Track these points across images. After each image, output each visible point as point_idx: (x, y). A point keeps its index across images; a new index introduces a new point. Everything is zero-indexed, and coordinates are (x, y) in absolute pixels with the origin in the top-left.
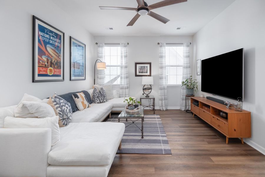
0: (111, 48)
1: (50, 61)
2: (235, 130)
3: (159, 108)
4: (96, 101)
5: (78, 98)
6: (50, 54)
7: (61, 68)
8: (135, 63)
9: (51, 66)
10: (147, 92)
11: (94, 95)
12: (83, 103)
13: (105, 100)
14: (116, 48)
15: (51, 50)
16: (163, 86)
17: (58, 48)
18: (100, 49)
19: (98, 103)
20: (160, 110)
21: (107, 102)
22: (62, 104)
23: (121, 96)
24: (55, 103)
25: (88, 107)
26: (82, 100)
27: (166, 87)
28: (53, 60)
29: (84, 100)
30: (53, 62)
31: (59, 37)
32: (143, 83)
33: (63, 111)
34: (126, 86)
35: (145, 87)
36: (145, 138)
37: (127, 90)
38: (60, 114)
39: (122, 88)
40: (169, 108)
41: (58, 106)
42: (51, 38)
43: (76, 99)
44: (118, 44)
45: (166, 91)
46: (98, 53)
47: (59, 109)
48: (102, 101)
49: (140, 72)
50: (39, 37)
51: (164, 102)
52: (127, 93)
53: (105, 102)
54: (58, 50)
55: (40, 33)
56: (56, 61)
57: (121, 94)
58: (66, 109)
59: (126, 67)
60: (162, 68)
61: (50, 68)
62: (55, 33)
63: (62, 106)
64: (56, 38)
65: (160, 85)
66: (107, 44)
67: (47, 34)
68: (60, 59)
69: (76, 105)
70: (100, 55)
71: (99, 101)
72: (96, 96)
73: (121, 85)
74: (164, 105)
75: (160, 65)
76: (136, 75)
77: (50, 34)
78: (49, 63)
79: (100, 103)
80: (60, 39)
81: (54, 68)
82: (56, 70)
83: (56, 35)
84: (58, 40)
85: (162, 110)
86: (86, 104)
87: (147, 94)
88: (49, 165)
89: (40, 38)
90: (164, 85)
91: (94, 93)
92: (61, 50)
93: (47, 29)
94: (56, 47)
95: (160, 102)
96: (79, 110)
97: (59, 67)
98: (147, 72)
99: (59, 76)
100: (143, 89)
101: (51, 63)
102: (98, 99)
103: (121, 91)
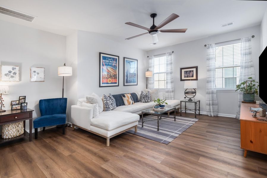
0: (160, 58)
1: (109, 75)
2: (251, 142)
3: (207, 113)
4: (142, 100)
5: (125, 97)
6: (109, 71)
7: (116, 79)
8: (181, 68)
9: (110, 78)
10: (190, 96)
11: (141, 96)
12: (128, 101)
13: (149, 101)
14: (159, 58)
15: (111, 69)
16: (210, 91)
17: (115, 67)
18: (150, 61)
19: (144, 102)
20: (207, 116)
21: (151, 102)
22: (108, 99)
23: (167, 98)
24: (105, 98)
25: (132, 104)
26: (127, 99)
27: (215, 91)
28: (112, 74)
29: (129, 99)
30: (111, 75)
31: (115, 60)
32: (185, 87)
33: (107, 103)
34: (171, 90)
35: (187, 91)
36: (160, 131)
37: (172, 93)
38: (105, 104)
39: (167, 92)
40: (220, 115)
41: (105, 99)
42: (110, 61)
43: (124, 98)
44: (164, 54)
45: (215, 95)
46: (149, 64)
47: (106, 101)
48: (146, 101)
49: (185, 77)
50: (102, 63)
51: (213, 108)
52: (172, 97)
53: (149, 102)
54: (115, 68)
55: (103, 60)
56: (113, 74)
57: (167, 97)
58: (109, 102)
59: (171, 73)
60: (209, 70)
61: (110, 79)
62: (113, 58)
63: (107, 100)
64: (114, 61)
65: (208, 89)
66: (156, 56)
67: (107, 60)
68: (116, 73)
69: (123, 101)
70: (150, 65)
71: (144, 101)
72: (142, 97)
73: (167, 89)
74: (212, 111)
75: (207, 68)
76: (182, 80)
77: (110, 59)
78: (109, 76)
79: (145, 102)
80: (116, 61)
81: (112, 79)
82: (113, 80)
83: (114, 59)
84: (114, 62)
85: (209, 115)
86: (130, 102)
87: (190, 98)
88: (91, 125)
89: (104, 63)
90: (213, 89)
91: (141, 95)
92: (116, 67)
93: (107, 57)
94: (113, 66)
95: (208, 107)
96: (125, 105)
97: (115, 78)
98: (193, 76)
99: (116, 83)
100: (185, 93)
101: (110, 76)
102: (143, 99)
103: (167, 94)
